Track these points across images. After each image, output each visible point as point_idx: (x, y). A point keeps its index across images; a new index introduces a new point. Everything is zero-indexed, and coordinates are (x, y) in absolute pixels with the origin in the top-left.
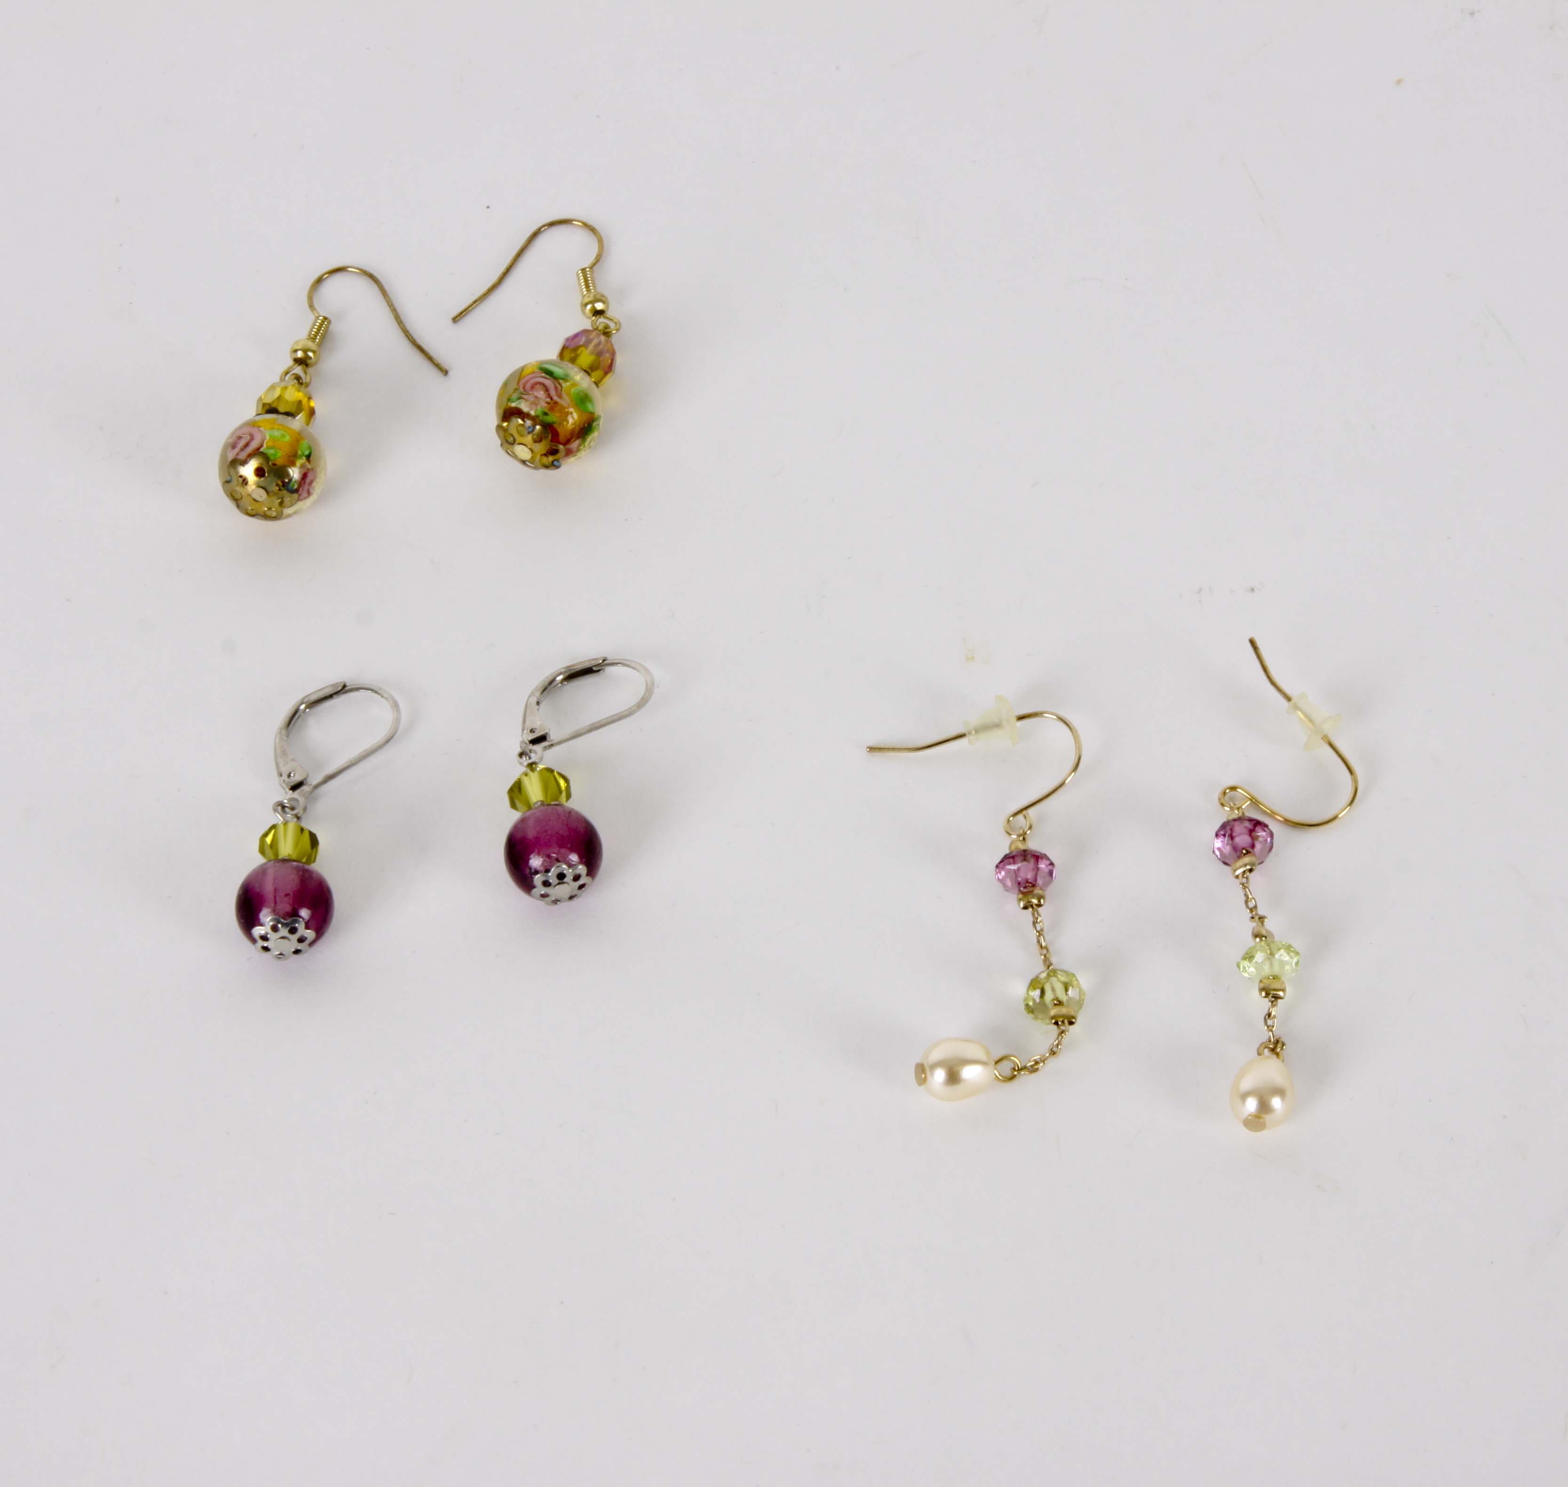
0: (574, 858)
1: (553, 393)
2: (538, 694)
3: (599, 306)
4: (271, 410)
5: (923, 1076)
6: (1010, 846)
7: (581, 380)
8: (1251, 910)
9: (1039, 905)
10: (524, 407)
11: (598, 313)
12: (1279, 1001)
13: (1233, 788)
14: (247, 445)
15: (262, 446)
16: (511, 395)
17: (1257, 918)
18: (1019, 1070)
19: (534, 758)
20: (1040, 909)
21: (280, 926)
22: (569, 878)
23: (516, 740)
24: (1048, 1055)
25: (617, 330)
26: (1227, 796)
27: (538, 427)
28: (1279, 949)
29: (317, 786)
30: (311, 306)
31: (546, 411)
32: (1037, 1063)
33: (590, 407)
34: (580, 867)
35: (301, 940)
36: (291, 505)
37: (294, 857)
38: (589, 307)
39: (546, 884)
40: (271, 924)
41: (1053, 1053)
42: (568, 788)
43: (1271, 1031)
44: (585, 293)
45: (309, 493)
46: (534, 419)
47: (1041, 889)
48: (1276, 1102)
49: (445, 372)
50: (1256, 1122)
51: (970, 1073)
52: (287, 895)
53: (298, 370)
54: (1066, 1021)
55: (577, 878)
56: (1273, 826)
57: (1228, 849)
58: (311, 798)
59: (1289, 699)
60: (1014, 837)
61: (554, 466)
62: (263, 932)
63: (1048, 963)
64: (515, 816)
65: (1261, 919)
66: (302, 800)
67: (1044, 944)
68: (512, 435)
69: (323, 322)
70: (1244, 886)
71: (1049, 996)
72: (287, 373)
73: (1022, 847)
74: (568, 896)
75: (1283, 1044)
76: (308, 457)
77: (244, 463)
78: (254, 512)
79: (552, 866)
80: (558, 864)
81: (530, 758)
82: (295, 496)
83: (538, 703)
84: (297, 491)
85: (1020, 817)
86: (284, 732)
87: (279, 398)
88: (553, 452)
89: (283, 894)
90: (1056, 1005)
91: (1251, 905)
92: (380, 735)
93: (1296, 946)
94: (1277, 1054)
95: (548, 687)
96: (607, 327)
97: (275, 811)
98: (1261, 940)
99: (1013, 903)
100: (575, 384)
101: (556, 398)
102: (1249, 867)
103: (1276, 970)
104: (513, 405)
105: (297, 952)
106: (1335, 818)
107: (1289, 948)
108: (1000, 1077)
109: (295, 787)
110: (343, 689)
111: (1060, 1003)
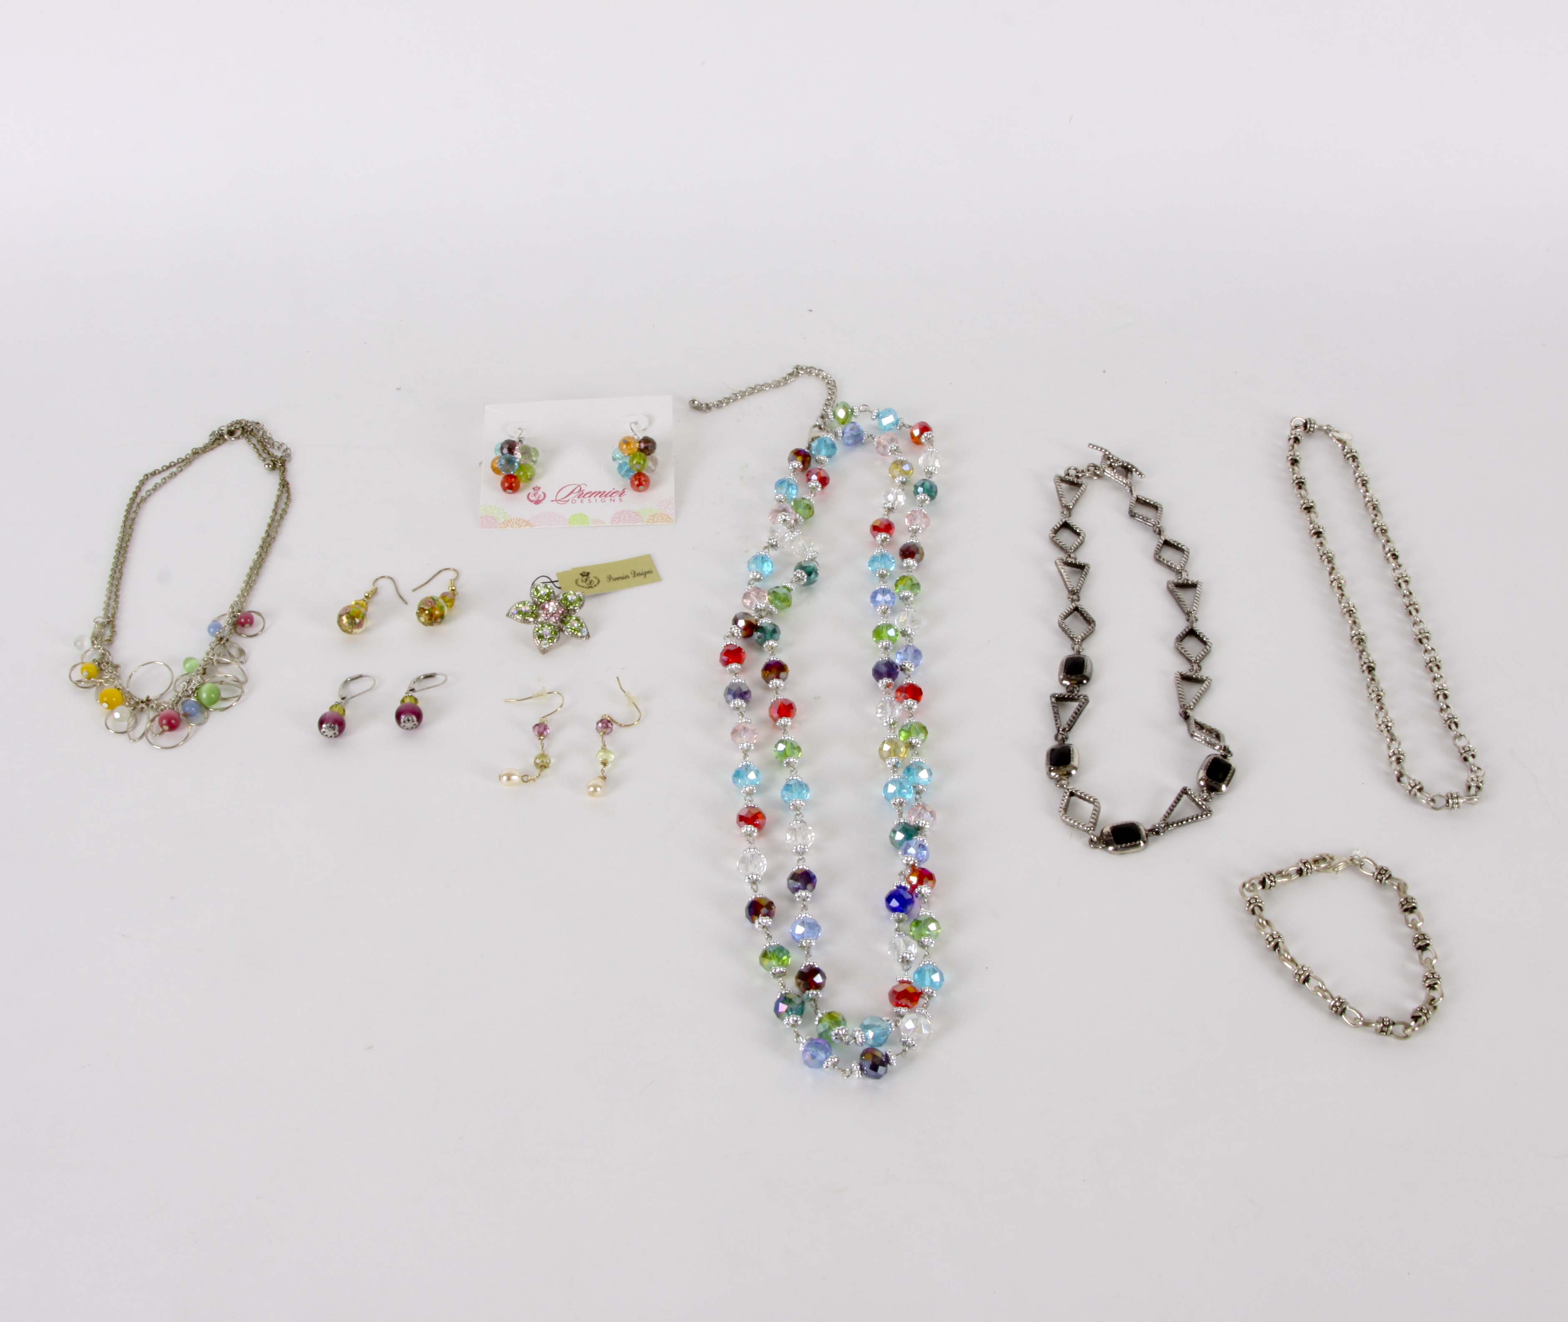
0: (415, 718)
1: (434, 606)
2: (415, 680)
3: (454, 588)
5: (500, 778)
6: (540, 724)
7: (444, 604)
8: (603, 743)
9: (543, 738)
10: (425, 609)
11: (453, 590)
12: (607, 766)
13: (606, 715)
16: (422, 604)
17: (604, 745)
18: (530, 781)
19: (410, 694)
20: (543, 740)
21: (329, 729)
22: (412, 724)
23: (406, 688)
24: (538, 776)
25: (457, 595)
26: (603, 716)
27: (428, 614)
28: (609, 754)
29: (348, 699)
30: (374, 585)
31: (432, 610)
32: (535, 778)
33: (444, 611)
34: (417, 722)
35: (334, 734)
36: (358, 631)
37: (338, 716)
38: (451, 588)
39: (404, 722)
41: (542, 777)
42: (418, 702)
44: (450, 584)
45: (360, 628)
46: (428, 612)
47: (544, 734)
48: (598, 789)
49: (406, 603)
50: (592, 793)
51: (515, 778)
53: (367, 596)
54: (545, 768)
55: (416, 726)
56: (615, 724)
57: (600, 728)
58: (346, 701)
59: (625, 692)
60: (541, 721)
62: (324, 728)
63: (543, 753)
64: (401, 706)
67: (543, 749)
68: (421, 616)
69: (376, 589)
70: (602, 737)
72: (363, 598)
74: (410, 729)
75: (605, 777)
76: (363, 618)
77: (344, 615)
78: (346, 632)
79: (408, 719)
80: (410, 718)
81: (408, 694)
83: (414, 682)
84: (357, 626)
86: (342, 685)
87: (358, 603)
88: (433, 622)
89: (331, 720)
92: (369, 687)
93: (614, 752)
94: (603, 779)
95: (419, 678)
96: (455, 592)
97: (334, 702)
99: (536, 738)
100: (441, 605)
101: (435, 608)
102: (605, 733)
103: (607, 758)
104: (422, 609)
105: (336, 740)
106: (633, 724)
107: (612, 753)
108: (524, 782)
109: (343, 699)
110: (361, 676)
111: (544, 764)
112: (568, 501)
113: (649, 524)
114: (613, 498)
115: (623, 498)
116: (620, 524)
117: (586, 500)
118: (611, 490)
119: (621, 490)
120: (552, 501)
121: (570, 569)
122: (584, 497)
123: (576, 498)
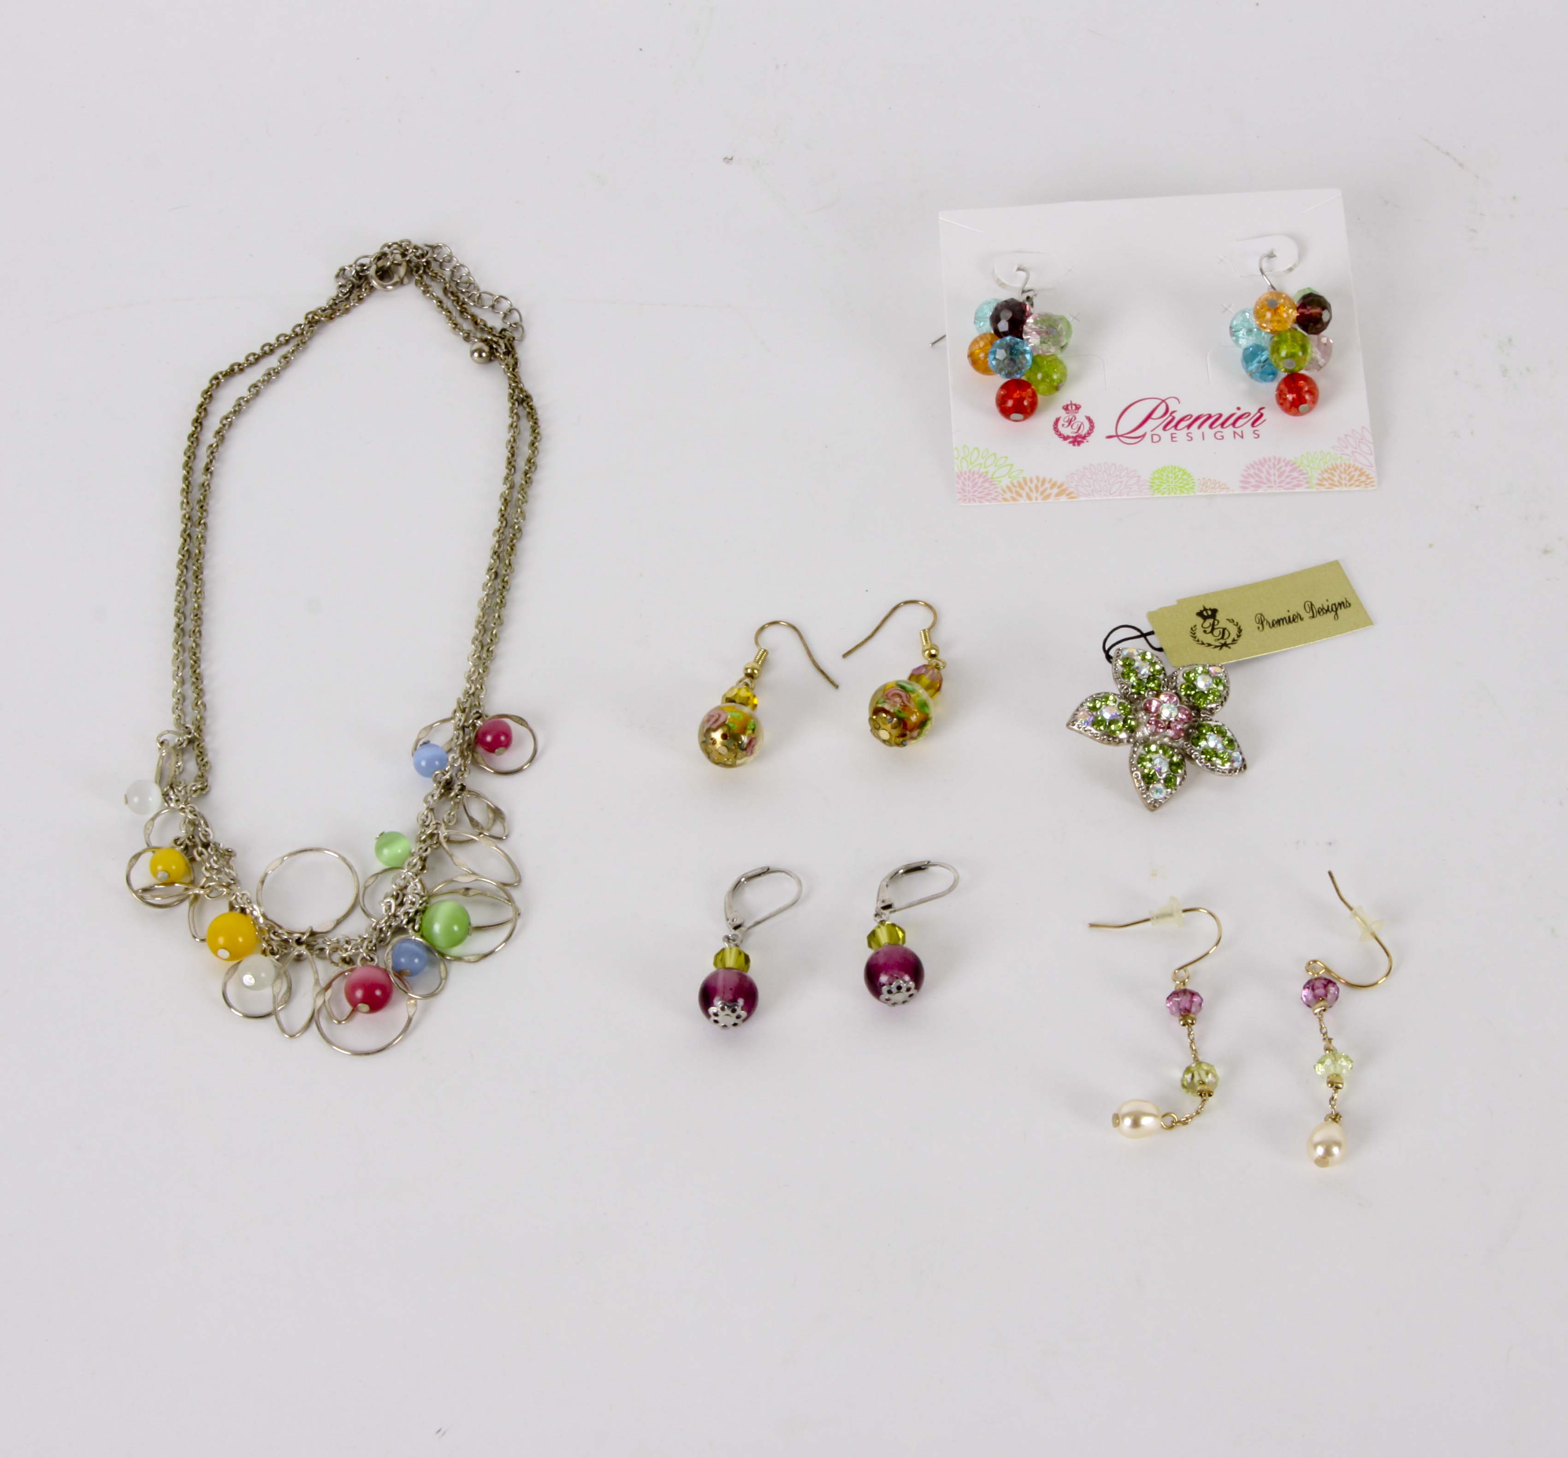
0: (907, 978)
1: (905, 699)
2: (887, 880)
3: (933, 652)
4: (730, 700)
5: (1118, 1121)
6: (1176, 987)
7: (921, 693)
8: (1324, 1035)
9: (1192, 1024)
10: (887, 707)
11: (933, 656)
12: (1339, 1090)
13: (1315, 961)
14: (717, 720)
15: (726, 720)
16: (879, 699)
17: (1327, 1039)
18: (1176, 1123)
19: (884, 918)
20: (1193, 1027)
21: (726, 1007)
22: (904, 990)
23: (873, 906)
24: (1194, 1114)
25: (944, 667)
26: (1311, 966)
27: (895, 719)
28: (1340, 1058)
29: (750, 928)
30: (757, 643)
31: (900, 710)
32: (1187, 1119)
33: (927, 711)
34: (911, 983)
35: (738, 1017)
36: (742, 758)
37: (736, 967)
38: (927, 652)
39: (890, 992)
40: (721, 1006)
41: (1198, 1113)
42: (904, 937)
43: (1333, 1108)
44: (925, 644)
45: (752, 753)
46: (893, 715)
47: (1194, 1014)
48: (1335, 1150)
49: (837, 686)
50: (1323, 1161)
51: (1146, 1121)
52: (731, 989)
53: (747, 680)
54: (1207, 1094)
55: (908, 990)
56: (1338, 985)
57: (1310, 997)
58: (746, 934)
59: (1351, 909)
60: (1178, 982)
61: (902, 744)
62: (715, 1011)
63: (1196, 1059)
64: (870, 952)
65: (1330, 1040)
66: (740, 936)
67: (1194, 1048)
68: (879, 724)
69: (764, 652)
70: (1320, 1020)
71: (1197, 1078)
72: (740, 681)
73: (1182, 987)
74: (902, 1001)
75: (1341, 1117)
76: (753, 730)
77: (715, 730)
78: (718, 762)
79: (893, 982)
80: (898, 980)
81: (881, 917)
82: (744, 752)
83: (887, 886)
84: (745, 749)
85: (1182, 971)
86: (731, 894)
87: (736, 695)
88: (903, 735)
89: (728, 989)
90: (1200, 1084)
91: (1324, 1031)
92: (788, 900)
93: (1351, 1057)
94: (1337, 1122)
95: (894, 876)
96: (937, 665)
97: (724, 941)
98: (1329, 1052)
99: (1176, 1023)
100: (918, 696)
101: (906, 702)
102: (1323, 1008)
103: (1338, 1071)
104: (880, 706)
105: (735, 1025)
106: (1376, 983)
107: (1347, 1058)
108: (1165, 1127)
109: (736, 928)
110: (767, 871)
111: (1204, 1083)
112: (1144, 436)
113: (1323, 489)
114: (1238, 431)
115: (1261, 428)
116: (1260, 491)
117: (1181, 434)
118: (1235, 411)
119: (1254, 411)
120: (1109, 437)
121: (1175, 603)
122: (1176, 426)
123: (1159, 431)
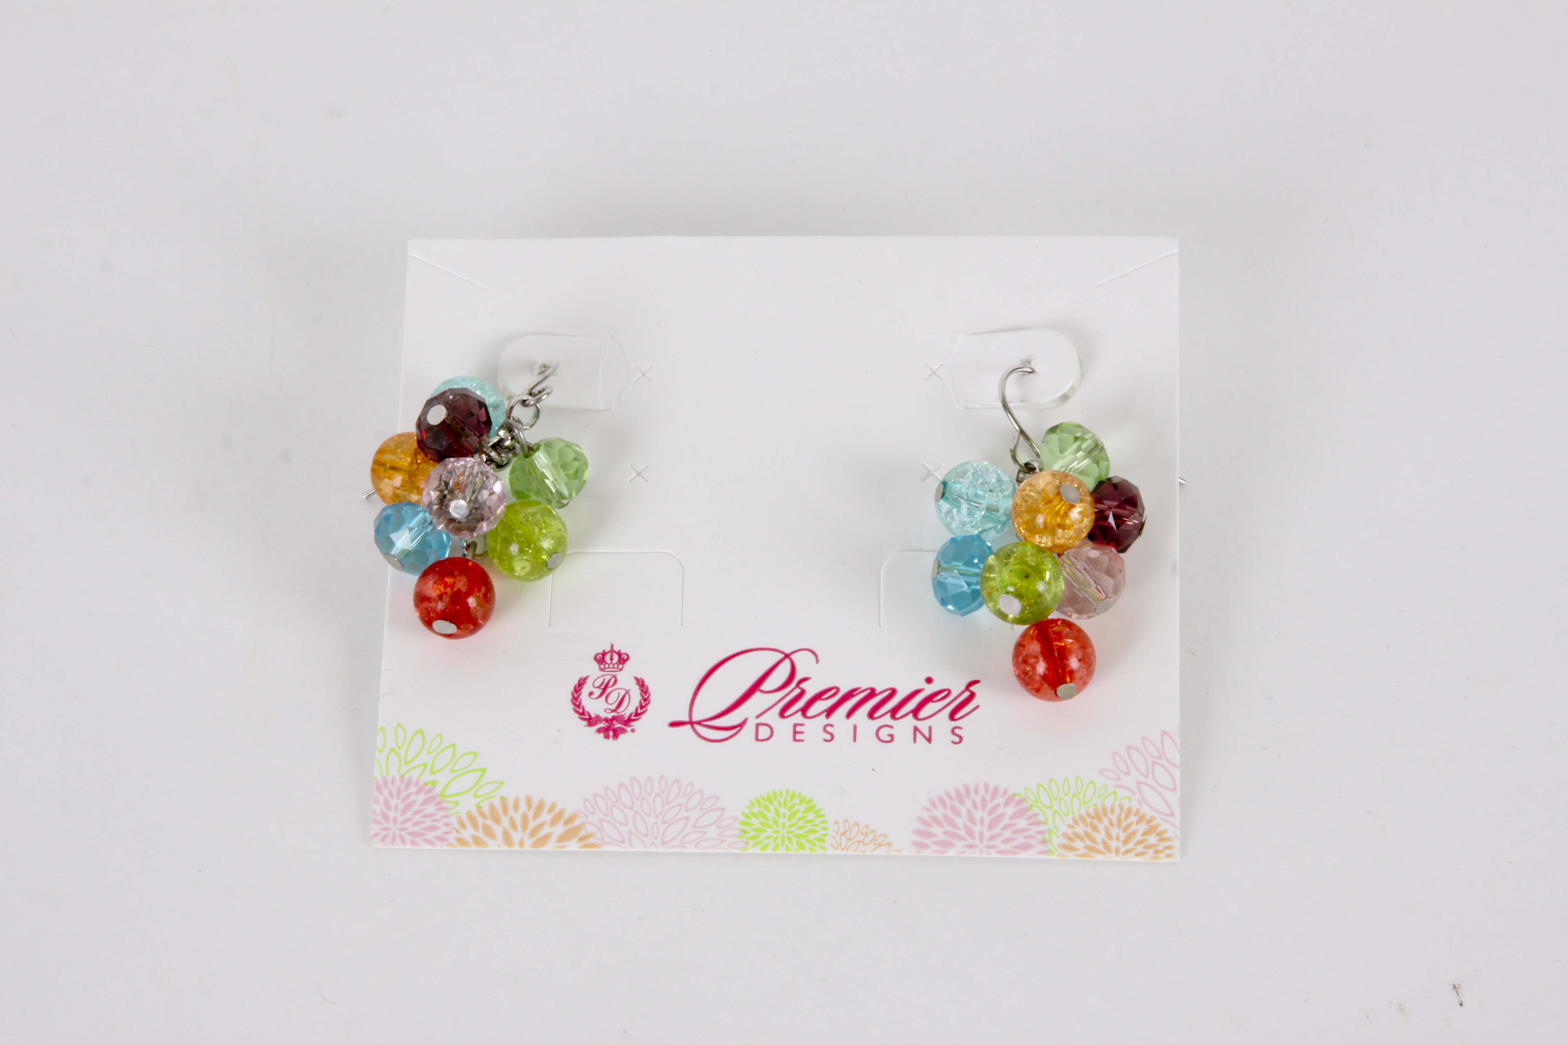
112: (741, 725)
113: (1071, 856)
114: (923, 726)
115: (968, 724)
116: (951, 853)
117: (813, 727)
118: (922, 684)
119: (957, 687)
120: (674, 724)
122: (804, 710)
123: (772, 717)
